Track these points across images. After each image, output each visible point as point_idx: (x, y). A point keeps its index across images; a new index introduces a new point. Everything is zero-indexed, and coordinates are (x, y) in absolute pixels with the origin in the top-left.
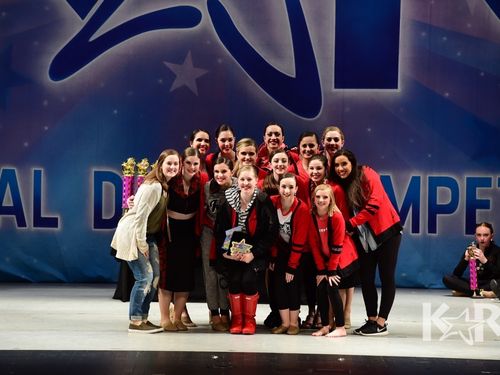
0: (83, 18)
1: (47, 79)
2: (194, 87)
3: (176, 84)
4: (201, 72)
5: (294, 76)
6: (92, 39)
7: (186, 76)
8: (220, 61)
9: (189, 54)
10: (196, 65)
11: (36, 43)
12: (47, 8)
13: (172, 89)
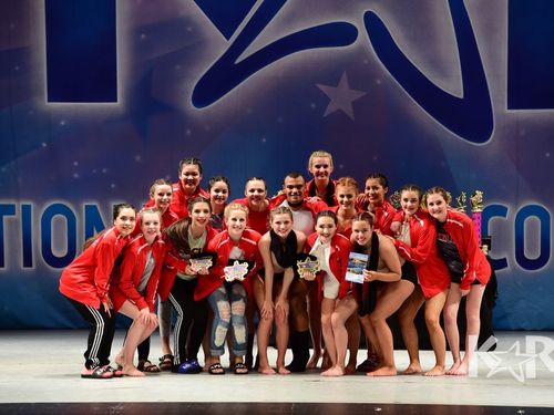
0: (228, 39)
1: (190, 106)
2: (349, 111)
3: (331, 109)
4: (357, 95)
5: (461, 96)
6: (238, 61)
7: (341, 99)
8: (379, 82)
9: (344, 76)
10: (352, 87)
11: (178, 67)
12: (189, 29)
13: (326, 114)
